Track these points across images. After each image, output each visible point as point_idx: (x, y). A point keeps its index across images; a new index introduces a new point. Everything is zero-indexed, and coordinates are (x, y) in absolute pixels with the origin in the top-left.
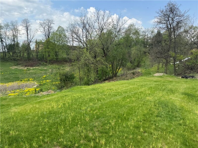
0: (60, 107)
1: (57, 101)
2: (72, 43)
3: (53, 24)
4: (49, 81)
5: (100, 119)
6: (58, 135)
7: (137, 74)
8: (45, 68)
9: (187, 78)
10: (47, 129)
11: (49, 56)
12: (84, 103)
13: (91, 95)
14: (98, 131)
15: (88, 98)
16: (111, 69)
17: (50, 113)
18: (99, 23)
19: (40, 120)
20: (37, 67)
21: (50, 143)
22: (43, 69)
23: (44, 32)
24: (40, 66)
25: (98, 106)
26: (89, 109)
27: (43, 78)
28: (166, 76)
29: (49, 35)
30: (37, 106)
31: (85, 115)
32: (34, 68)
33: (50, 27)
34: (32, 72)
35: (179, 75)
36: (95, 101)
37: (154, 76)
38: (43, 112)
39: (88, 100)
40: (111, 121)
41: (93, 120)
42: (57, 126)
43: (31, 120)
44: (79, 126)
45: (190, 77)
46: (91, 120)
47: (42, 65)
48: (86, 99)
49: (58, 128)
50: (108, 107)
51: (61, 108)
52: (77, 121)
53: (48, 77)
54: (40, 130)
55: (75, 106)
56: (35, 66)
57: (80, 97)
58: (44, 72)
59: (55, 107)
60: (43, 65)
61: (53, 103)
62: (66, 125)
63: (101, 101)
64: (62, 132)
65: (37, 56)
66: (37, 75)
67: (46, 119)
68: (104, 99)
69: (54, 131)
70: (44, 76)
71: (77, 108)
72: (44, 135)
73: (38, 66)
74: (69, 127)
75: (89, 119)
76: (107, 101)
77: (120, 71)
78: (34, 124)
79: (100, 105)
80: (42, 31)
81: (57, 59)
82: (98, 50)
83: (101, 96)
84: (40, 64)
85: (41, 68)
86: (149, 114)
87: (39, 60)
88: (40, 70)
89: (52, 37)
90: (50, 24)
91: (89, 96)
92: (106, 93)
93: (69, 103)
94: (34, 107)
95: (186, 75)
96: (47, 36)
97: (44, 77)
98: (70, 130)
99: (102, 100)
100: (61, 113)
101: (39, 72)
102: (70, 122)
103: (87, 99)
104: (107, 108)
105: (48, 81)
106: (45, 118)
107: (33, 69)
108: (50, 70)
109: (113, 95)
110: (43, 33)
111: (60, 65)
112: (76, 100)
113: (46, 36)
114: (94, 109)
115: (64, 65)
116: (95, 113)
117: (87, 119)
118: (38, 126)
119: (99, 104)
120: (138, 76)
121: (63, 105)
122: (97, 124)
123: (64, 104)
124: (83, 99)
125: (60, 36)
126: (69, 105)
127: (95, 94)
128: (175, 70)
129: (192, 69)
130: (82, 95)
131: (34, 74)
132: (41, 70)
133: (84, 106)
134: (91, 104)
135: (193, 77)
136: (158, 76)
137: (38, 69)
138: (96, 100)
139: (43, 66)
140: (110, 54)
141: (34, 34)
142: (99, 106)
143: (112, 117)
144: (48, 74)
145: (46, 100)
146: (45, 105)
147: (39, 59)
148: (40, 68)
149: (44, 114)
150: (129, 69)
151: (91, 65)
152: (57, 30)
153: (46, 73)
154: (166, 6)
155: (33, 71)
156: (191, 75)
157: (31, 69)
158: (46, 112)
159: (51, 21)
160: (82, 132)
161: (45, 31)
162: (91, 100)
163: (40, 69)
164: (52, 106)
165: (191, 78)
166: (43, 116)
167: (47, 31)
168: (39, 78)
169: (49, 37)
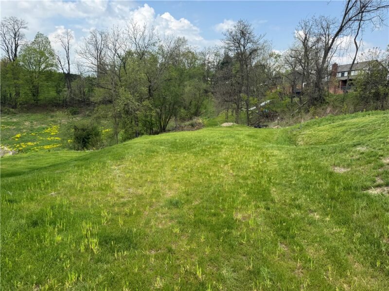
2: (68, 69)
3: (25, 28)
4: (32, 144)
7: (197, 126)
8: (15, 120)
9: (260, 128)
11: (18, 94)
22: (10, 121)
23: (5, 45)
27: (17, 139)
28: (236, 126)
29: (16, 52)
33: (17, 35)
35: (252, 125)
37: (221, 127)
53: (27, 136)
58: (14, 127)
60: (8, 114)
70: (18, 136)
90: (16, 27)
95: (261, 124)
96: (10, 52)
97: (17, 138)
105: (29, 144)
108: (26, 124)
110: (2, 47)
111: (45, 113)
113: (8, 51)
120: (198, 129)
125: (42, 54)
128: (248, 118)
129: (267, 117)
132: (7, 124)
135: (266, 126)
136: (227, 127)
139: (9, 116)
144: (24, 131)
150: (183, 119)
152: (33, 40)
153: (19, 130)
154: (235, 27)
156: (265, 124)
159: (19, 23)
161: (4, 41)
165: (264, 127)
167: (10, 42)
168: (6, 139)
169: (15, 55)
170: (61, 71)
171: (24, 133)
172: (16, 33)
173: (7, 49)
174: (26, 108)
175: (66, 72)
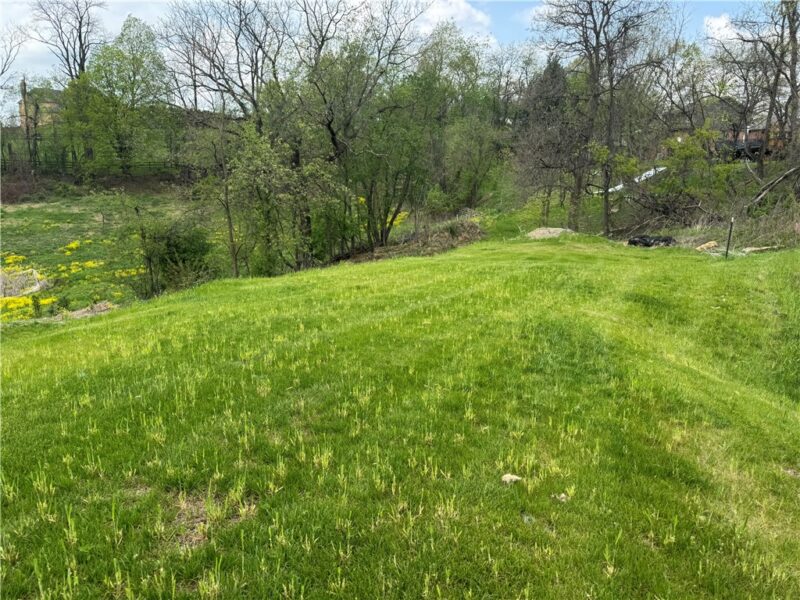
0: (145, 351)
1: (135, 334)
2: (192, 98)
3: (100, 5)
4: (95, 265)
5: (315, 387)
6: (143, 448)
7: (465, 235)
8: (76, 210)
10: (93, 431)
11: (89, 153)
12: (251, 338)
13: (278, 308)
14: (307, 427)
15: (267, 320)
16: (364, 213)
17: (105, 373)
18: (309, 11)
19: (60, 399)
20: (37, 206)
21: (106, 475)
22: (65, 211)
23: (60, 44)
24: (53, 198)
25: (308, 344)
26: (270, 356)
27: (68, 253)
28: (573, 239)
29: (83, 60)
30: (47, 353)
31: (253, 376)
32: (25, 206)
33: (85, 20)
34: (15, 225)
35: (618, 234)
36: (298, 329)
37: (527, 240)
38: (74, 372)
39: (269, 326)
40: (356, 393)
41: (288, 393)
42: (137, 416)
43: (19, 402)
44: (228, 413)
45: (658, 239)
46: (278, 393)
47: (59, 194)
48: (259, 324)
49: (138, 424)
50: (346, 347)
51: (153, 355)
52: (221, 398)
53: (93, 246)
54: (64, 433)
55: (210, 346)
56: (24, 201)
57: (231, 315)
58: (71, 225)
59: (125, 354)
60: (64, 196)
61: (117, 339)
62: (174, 411)
63: (319, 328)
64: (158, 437)
65: (34, 153)
66: (39, 240)
67: (87, 396)
68: (332, 321)
69: (124, 435)
70: (73, 245)
71: (219, 355)
72: (79, 449)
73: (41, 199)
74: (188, 418)
75: (269, 389)
76: (346, 328)
77: (401, 223)
78: (33, 414)
79: (315, 341)
80: (47, 38)
81: (126, 168)
82: (309, 130)
83: (321, 311)
84: (51, 190)
85: (53, 207)
86: (501, 365)
87: (45, 173)
88: (49, 216)
89: (99, 69)
90: (82, 4)
91: (273, 313)
92: (340, 302)
93: (184, 338)
94: (31, 356)
95: (647, 232)
96: (71, 60)
97: (71, 250)
98: (190, 430)
99: (324, 326)
100: (151, 373)
101: (47, 224)
102: (190, 402)
103: (264, 321)
104: (343, 350)
105: (90, 264)
106: (83, 393)
107: (20, 214)
108: (97, 219)
109: (368, 306)
110: (54, 48)
111: (143, 194)
112: (216, 327)
113: (67, 60)
114: (292, 354)
115: (158, 197)
116: (293, 367)
117: (264, 388)
118: (55, 420)
119: (314, 337)
120: (468, 241)
121: (159, 347)
122: (302, 404)
123: (164, 343)
124: (248, 324)
125: (137, 63)
126: (185, 347)
127: (297, 306)
128: (608, 215)
129: (666, 211)
130: (241, 309)
131: (27, 235)
132: (58, 218)
133: (250, 347)
134: (279, 339)
135: (668, 240)
136: (543, 240)
137: (41, 213)
138: (302, 326)
139: (65, 200)
140: (358, 147)
141: (8, 49)
142: (312, 345)
143: (361, 377)
144: (91, 233)
145: (85, 330)
146: (80, 349)
147: (44, 167)
148: (51, 207)
149: (75, 379)
150: (435, 214)
151: (281, 196)
152: (118, 34)
153: (79, 232)
155: (20, 221)
156: (663, 233)
157: (10, 215)
158: (88, 371)
160: (241, 433)
161: (60, 37)
162: (278, 326)
163: (50, 214)
164: (113, 349)
165: (662, 244)
166: (74, 387)
167: (71, 40)
168: (47, 251)
169: (82, 67)
170: (178, 103)
171: (89, 239)
172: (81, 18)
173: (65, 54)
174: (103, 183)
175: (190, 106)
